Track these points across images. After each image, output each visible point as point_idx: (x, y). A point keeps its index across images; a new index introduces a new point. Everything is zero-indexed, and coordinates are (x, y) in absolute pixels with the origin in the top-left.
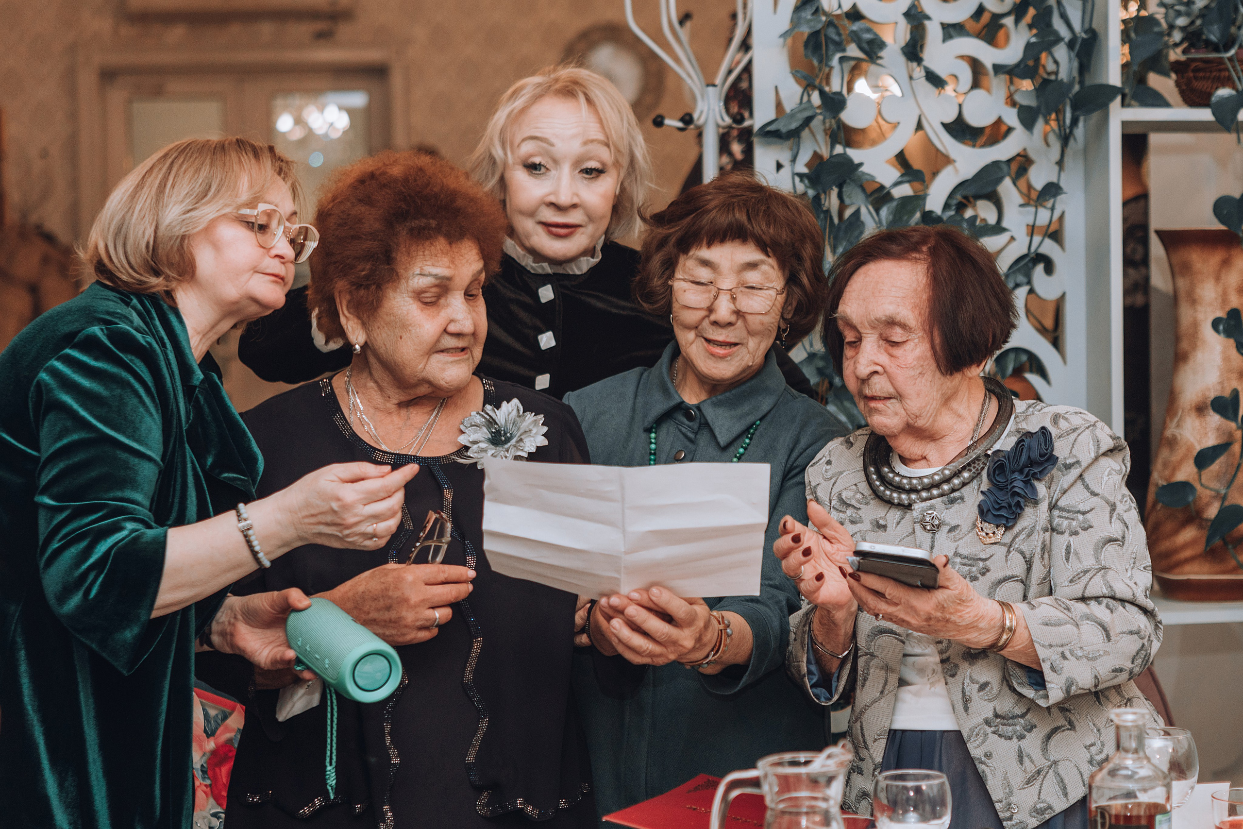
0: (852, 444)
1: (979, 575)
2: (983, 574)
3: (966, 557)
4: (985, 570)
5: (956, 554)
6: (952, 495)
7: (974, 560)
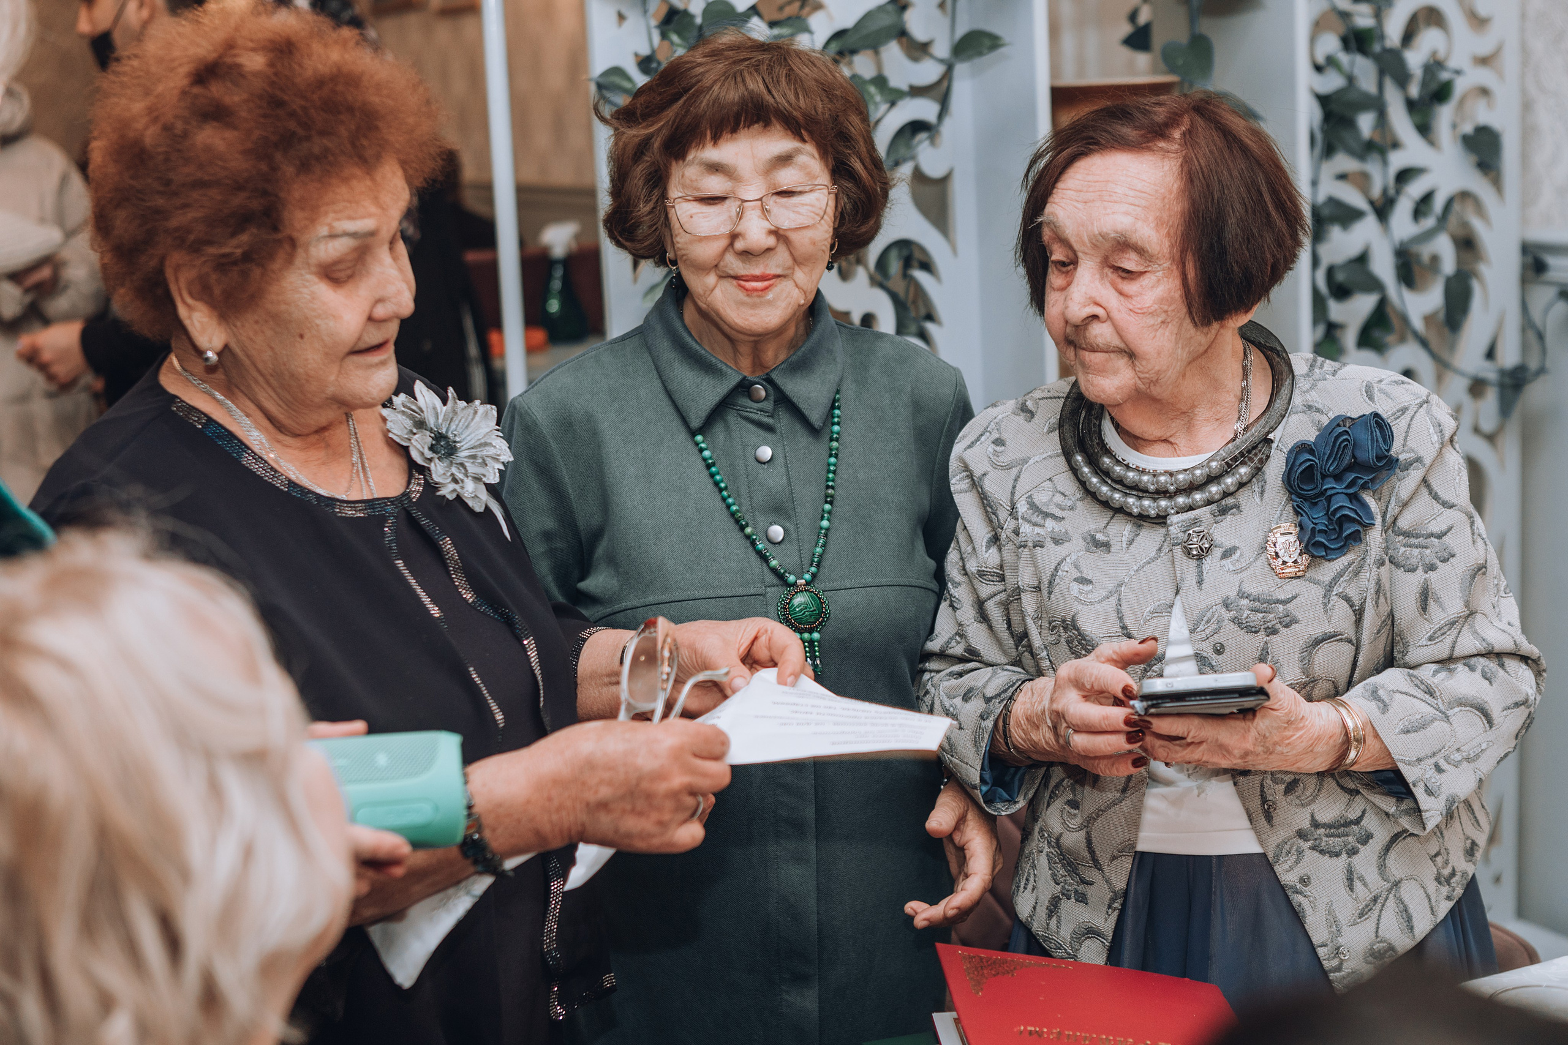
0: (1032, 414)
1: (1279, 626)
2: (1287, 626)
3: (1257, 599)
4: (1288, 619)
5: (1242, 595)
6: (1223, 502)
7: (1269, 602)
